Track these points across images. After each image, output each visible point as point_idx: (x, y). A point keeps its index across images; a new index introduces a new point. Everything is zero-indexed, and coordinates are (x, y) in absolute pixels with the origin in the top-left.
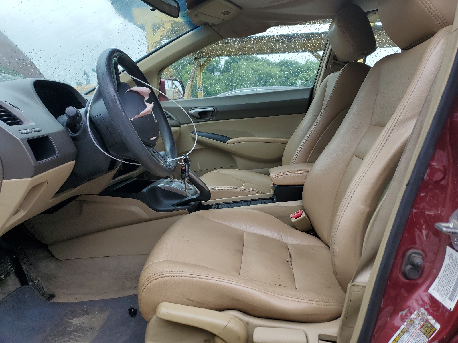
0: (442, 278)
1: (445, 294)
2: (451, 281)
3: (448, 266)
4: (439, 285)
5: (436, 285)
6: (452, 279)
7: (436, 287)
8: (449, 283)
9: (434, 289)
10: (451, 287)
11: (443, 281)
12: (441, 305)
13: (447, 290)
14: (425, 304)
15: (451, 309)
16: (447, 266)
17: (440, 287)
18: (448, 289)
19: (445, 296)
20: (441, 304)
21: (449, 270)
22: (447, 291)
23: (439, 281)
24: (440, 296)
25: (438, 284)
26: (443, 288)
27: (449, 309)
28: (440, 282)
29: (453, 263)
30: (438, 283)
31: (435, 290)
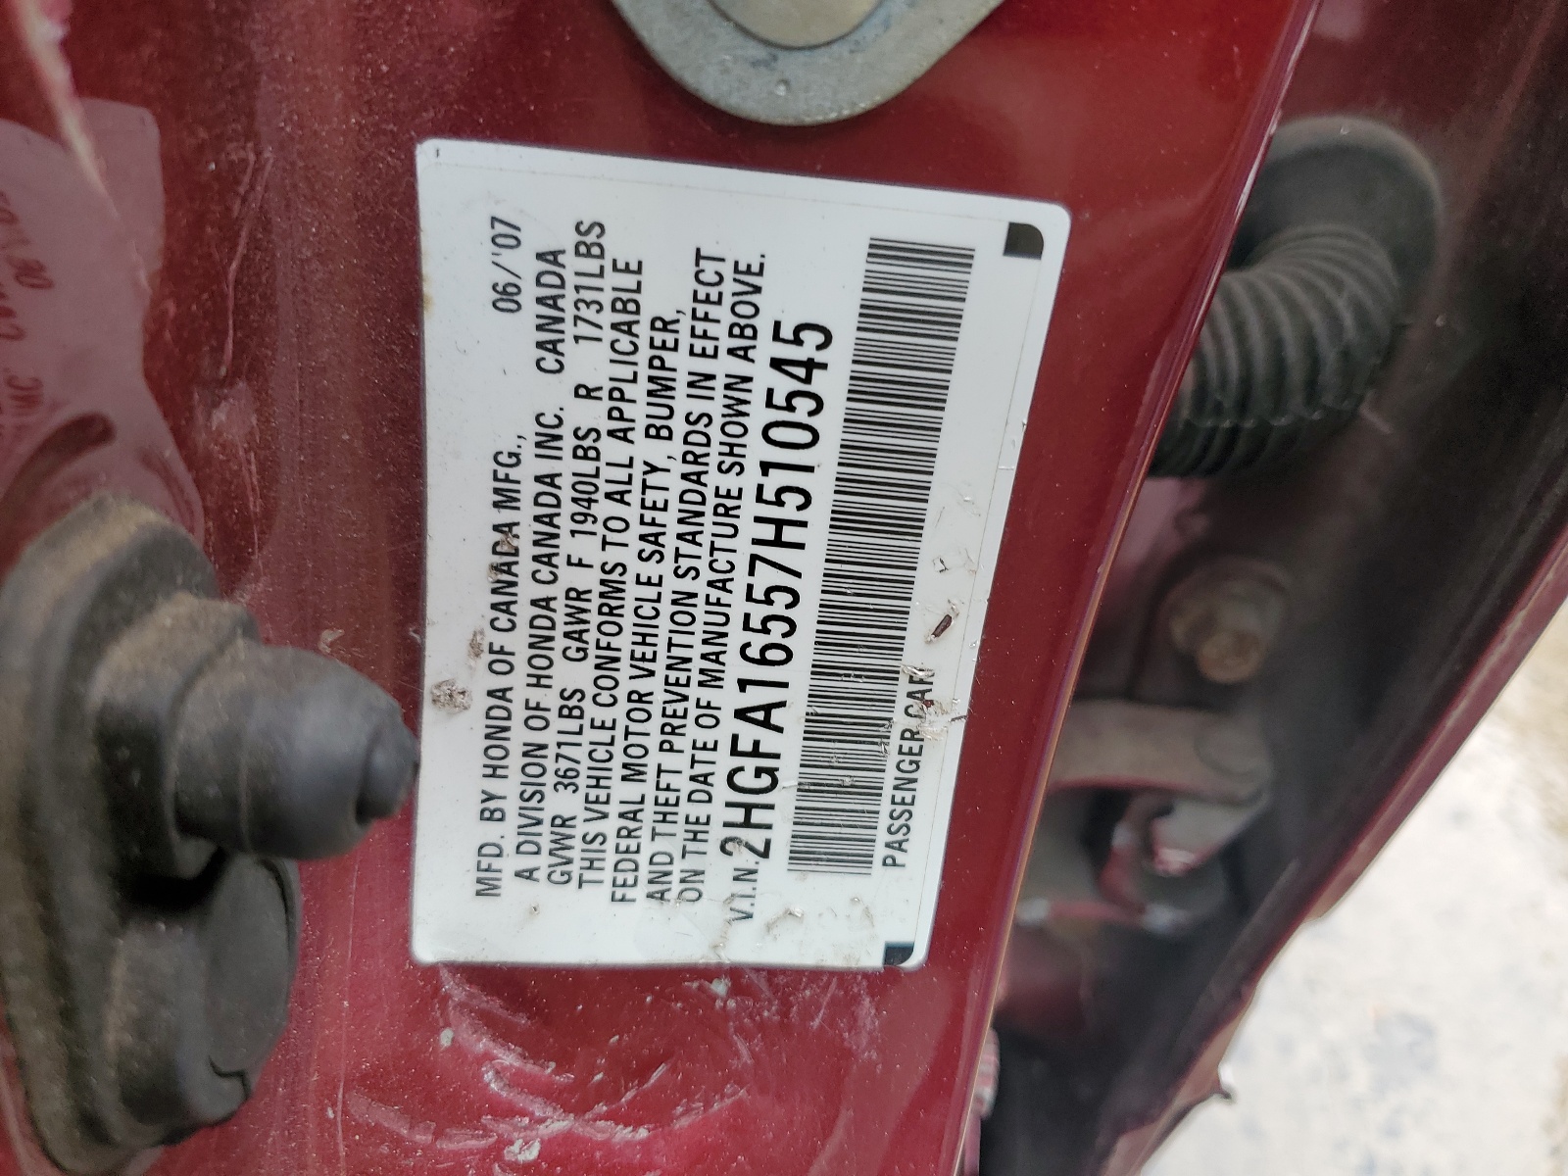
0: (518, 681)
1: (717, 833)
2: (736, 636)
3: (567, 467)
4: (532, 795)
5: (490, 816)
6: (738, 606)
7: (506, 832)
8: (711, 680)
9: (487, 887)
10: (764, 716)
11: (567, 713)
12: (720, 987)
13: (719, 782)
14: (503, 1127)
15: (897, 953)
16: (532, 466)
17: (562, 802)
18: (724, 762)
19: (718, 871)
20: (706, 973)
21: (603, 508)
22: (721, 792)
23: (496, 733)
24: (641, 908)
25: (510, 787)
26: (623, 792)
27: (874, 960)
28: (519, 736)
29: (661, 388)
30: (494, 772)
31: (509, 884)
